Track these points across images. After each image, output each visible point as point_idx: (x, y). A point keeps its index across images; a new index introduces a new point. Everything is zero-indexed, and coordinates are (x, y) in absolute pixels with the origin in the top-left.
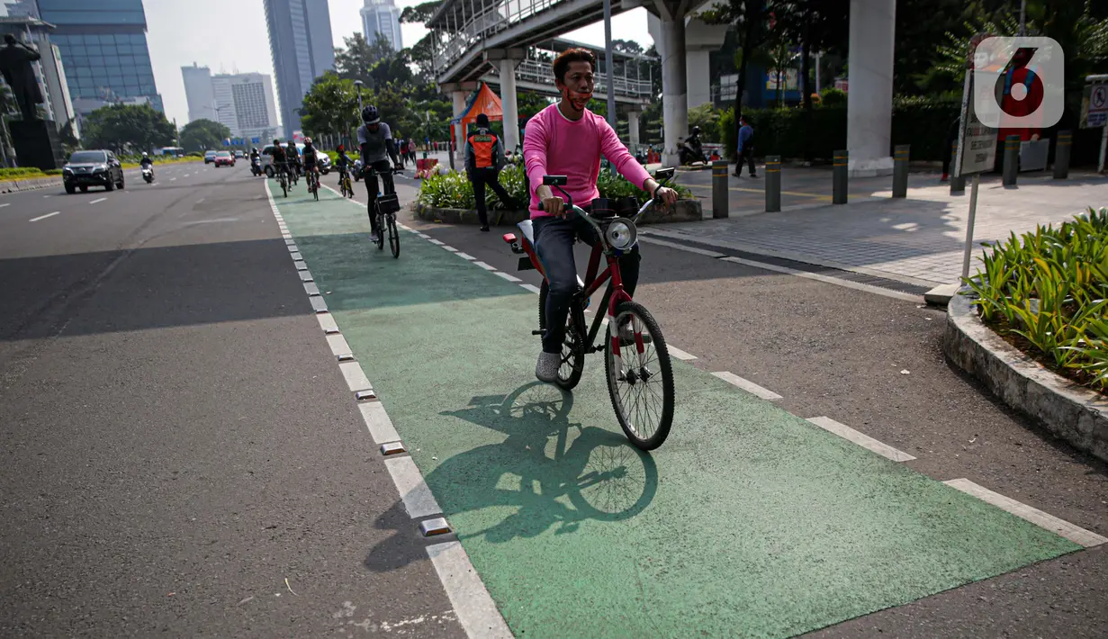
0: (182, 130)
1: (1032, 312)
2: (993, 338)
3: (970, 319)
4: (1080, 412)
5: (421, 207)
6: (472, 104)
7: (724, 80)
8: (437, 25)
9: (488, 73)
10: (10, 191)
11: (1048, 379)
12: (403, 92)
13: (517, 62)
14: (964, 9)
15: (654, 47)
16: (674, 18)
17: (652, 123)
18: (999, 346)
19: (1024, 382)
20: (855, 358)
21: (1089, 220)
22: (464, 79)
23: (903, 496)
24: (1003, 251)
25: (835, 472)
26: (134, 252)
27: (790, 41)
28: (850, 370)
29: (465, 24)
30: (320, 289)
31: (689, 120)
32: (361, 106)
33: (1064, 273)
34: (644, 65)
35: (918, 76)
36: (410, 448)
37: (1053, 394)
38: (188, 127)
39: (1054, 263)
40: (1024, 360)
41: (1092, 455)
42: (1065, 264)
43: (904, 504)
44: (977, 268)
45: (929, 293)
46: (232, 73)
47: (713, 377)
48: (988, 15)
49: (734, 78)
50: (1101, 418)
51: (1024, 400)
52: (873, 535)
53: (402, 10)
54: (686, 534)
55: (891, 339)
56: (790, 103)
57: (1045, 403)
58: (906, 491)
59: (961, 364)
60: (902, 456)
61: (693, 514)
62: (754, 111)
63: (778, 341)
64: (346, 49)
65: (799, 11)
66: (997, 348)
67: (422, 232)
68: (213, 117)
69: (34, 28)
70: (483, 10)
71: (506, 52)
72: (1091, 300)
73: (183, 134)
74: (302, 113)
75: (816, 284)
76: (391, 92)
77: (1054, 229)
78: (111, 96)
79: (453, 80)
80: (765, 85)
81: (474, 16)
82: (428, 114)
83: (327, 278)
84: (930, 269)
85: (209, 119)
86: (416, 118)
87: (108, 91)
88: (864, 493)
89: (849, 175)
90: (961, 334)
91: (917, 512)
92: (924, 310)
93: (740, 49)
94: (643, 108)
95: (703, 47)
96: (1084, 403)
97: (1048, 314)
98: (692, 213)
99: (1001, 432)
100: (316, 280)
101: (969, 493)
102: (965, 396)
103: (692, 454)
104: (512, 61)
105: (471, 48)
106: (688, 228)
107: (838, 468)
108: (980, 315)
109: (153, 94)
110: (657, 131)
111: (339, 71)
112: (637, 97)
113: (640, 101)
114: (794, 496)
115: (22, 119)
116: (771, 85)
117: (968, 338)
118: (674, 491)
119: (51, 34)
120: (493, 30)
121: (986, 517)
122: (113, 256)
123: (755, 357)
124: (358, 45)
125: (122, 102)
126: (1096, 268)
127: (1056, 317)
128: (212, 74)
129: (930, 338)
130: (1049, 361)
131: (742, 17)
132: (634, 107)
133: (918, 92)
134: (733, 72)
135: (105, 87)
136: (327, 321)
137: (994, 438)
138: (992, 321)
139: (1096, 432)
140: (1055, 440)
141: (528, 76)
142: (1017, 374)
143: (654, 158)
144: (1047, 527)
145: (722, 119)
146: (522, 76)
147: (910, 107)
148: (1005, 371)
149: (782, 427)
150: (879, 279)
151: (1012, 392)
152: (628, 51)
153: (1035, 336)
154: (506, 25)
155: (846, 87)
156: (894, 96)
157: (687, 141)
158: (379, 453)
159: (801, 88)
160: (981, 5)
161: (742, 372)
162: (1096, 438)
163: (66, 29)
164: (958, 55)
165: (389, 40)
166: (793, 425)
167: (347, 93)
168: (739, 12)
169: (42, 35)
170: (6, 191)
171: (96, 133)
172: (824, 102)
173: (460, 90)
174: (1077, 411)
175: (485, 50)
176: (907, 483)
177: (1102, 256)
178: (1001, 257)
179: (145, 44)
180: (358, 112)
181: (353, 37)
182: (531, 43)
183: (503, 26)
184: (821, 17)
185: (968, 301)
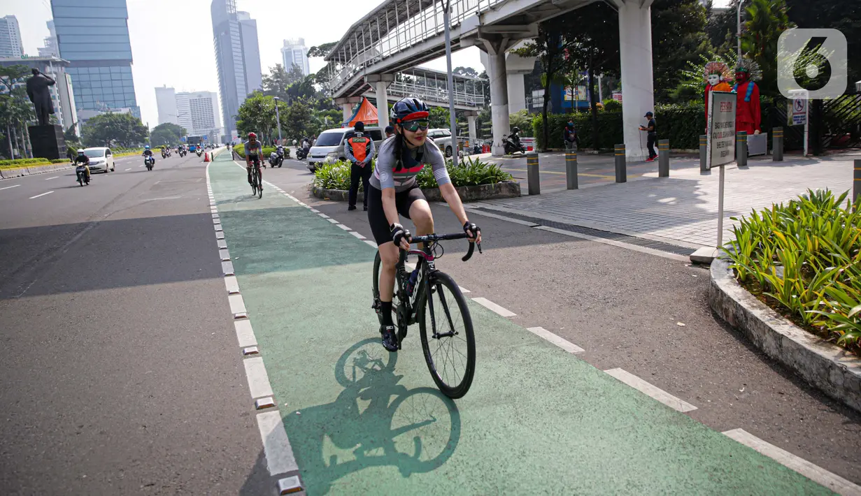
0: (153, 130)
1: (777, 276)
2: (749, 297)
3: (728, 281)
4: (830, 367)
5: (315, 188)
6: (357, 112)
7: (535, 94)
8: (332, 59)
9: (367, 91)
10: (23, 175)
11: (798, 336)
12: (309, 104)
13: (388, 83)
14: (699, 45)
15: (485, 72)
16: (497, 53)
17: (485, 123)
18: (755, 305)
19: (779, 337)
20: (640, 313)
21: (809, 198)
22: (351, 95)
23: (690, 449)
24: (748, 224)
25: (630, 424)
26: (98, 223)
27: (580, 68)
28: (638, 324)
29: (352, 58)
30: (231, 254)
31: (511, 122)
32: (278, 114)
33: (797, 241)
34: (479, 83)
35: (670, 90)
36: (279, 403)
37: (805, 349)
38: (157, 128)
39: (789, 236)
40: (776, 317)
41: (846, 405)
42: (797, 235)
43: (691, 457)
44: (729, 237)
45: (693, 254)
46: (190, 92)
47: (529, 333)
48: (715, 49)
49: (542, 92)
50: (850, 373)
51: (781, 352)
52: (667, 491)
53: (309, 49)
54: (505, 491)
55: (667, 295)
56: (582, 109)
57: (799, 357)
58: (692, 443)
59: (724, 318)
60: (686, 407)
61: (510, 470)
62: (556, 115)
63: (580, 299)
64: (270, 75)
65: (584, 47)
66: (753, 307)
67: (315, 208)
68: (175, 122)
69: (55, 63)
70: (365, 48)
71: (381, 77)
72: (825, 268)
73: (153, 133)
74: (237, 118)
75: (607, 247)
76: (300, 104)
77: (784, 206)
78: (104, 108)
79: (344, 95)
80: (564, 97)
81: (358, 52)
82: (326, 119)
83: (238, 246)
84: (692, 233)
85: (172, 123)
86: (317, 122)
87: (103, 104)
88: (656, 446)
89: (627, 160)
90: (723, 294)
91: (704, 466)
92: (691, 268)
93: (544, 74)
94: (479, 113)
95: (519, 71)
96: (832, 359)
97: (792, 280)
98: (514, 191)
99: (765, 382)
100: (229, 248)
101: (746, 444)
102: (731, 347)
103: (511, 407)
104: (384, 83)
105: (356, 73)
106: (511, 203)
107: (632, 419)
108: (736, 276)
109: (134, 106)
110: (489, 129)
111: (265, 90)
112: (474, 106)
113: (476, 109)
114: (597, 449)
115: (38, 124)
116: (568, 97)
117: (729, 298)
118: (496, 445)
119: (66, 67)
120: (371, 62)
121: (764, 471)
122: (82, 227)
123: (562, 313)
124: (279, 73)
125: (111, 112)
126: (823, 239)
127: (798, 283)
128: (176, 92)
129: (698, 294)
130: (796, 318)
131: (545, 52)
132: (471, 113)
133: (671, 101)
134: (541, 88)
135: (101, 101)
136: (231, 284)
137: (759, 387)
138: (746, 282)
139: (846, 385)
140: (812, 389)
141: (397, 93)
142: (772, 330)
143: (486, 149)
144: (819, 481)
145: (535, 121)
146: (392, 92)
147: (666, 112)
148: (762, 327)
149: (585, 379)
150: (655, 242)
151: (770, 345)
152: (467, 75)
153: (782, 297)
154: (380, 58)
155: (620, 98)
156: (655, 104)
157: (509, 137)
158: (254, 406)
159: (589, 99)
160: (709, 43)
161: (551, 327)
162: (847, 390)
163: (77, 64)
164: (697, 76)
165: (301, 68)
166: (593, 376)
167: (268, 105)
168: (544, 49)
169: (60, 68)
170: (20, 175)
171: (92, 133)
172: (606, 109)
173: (348, 103)
174: (828, 366)
175: (366, 75)
176: (692, 434)
177: (826, 230)
178: (747, 230)
179: (131, 73)
180: (276, 118)
181: (276, 66)
182: (398, 70)
183: (378, 59)
184: (600, 51)
185: (724, 265)
